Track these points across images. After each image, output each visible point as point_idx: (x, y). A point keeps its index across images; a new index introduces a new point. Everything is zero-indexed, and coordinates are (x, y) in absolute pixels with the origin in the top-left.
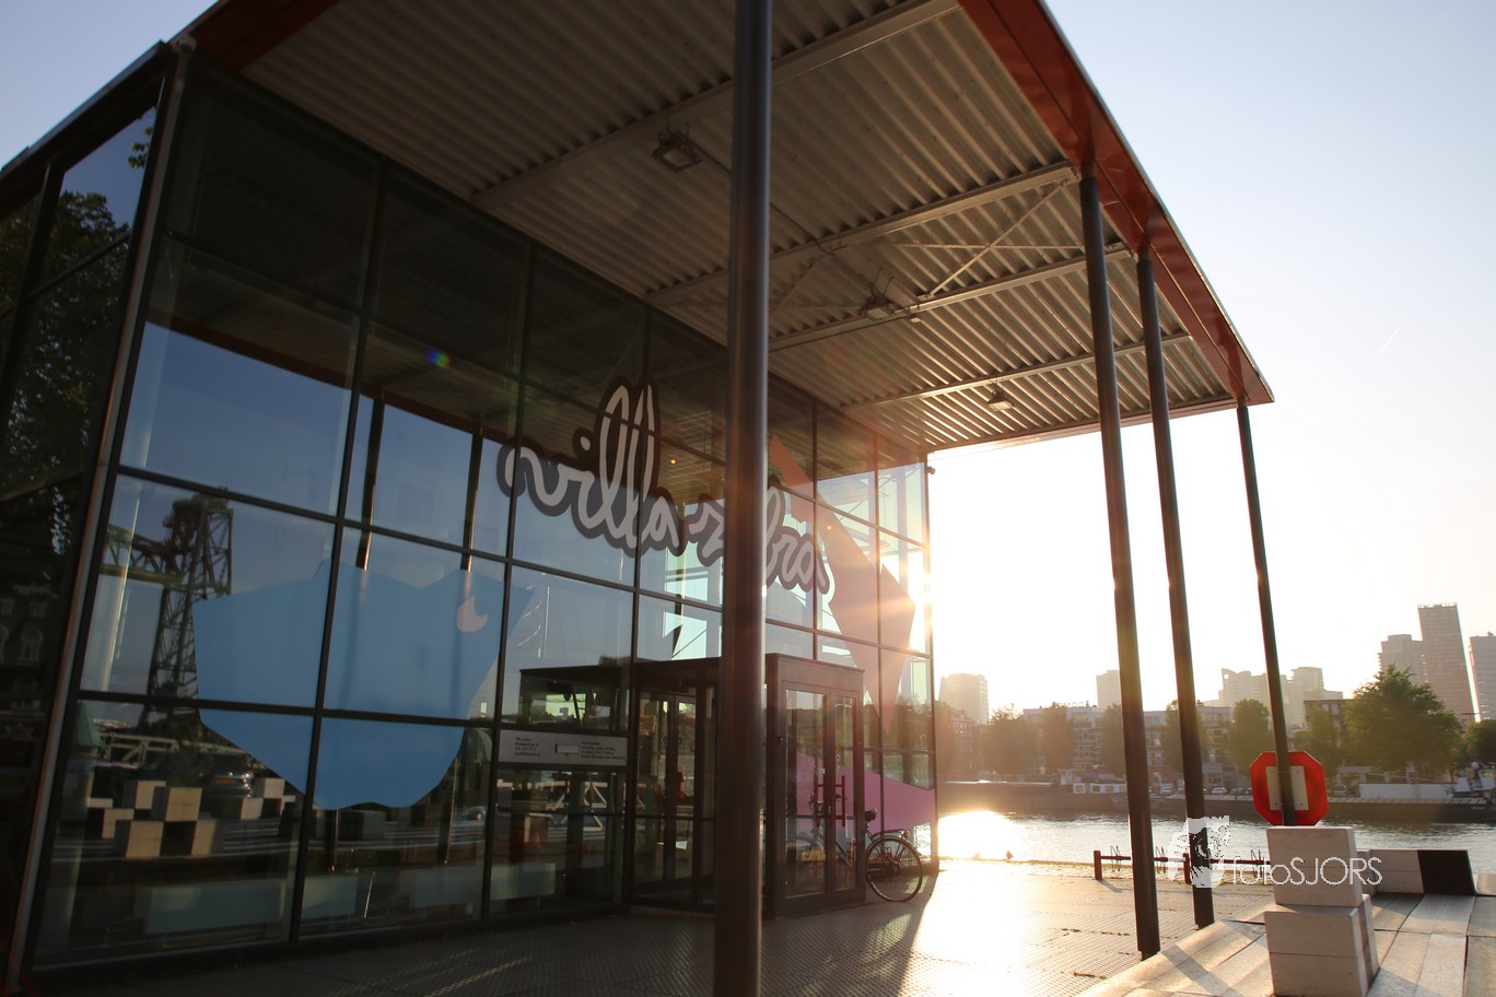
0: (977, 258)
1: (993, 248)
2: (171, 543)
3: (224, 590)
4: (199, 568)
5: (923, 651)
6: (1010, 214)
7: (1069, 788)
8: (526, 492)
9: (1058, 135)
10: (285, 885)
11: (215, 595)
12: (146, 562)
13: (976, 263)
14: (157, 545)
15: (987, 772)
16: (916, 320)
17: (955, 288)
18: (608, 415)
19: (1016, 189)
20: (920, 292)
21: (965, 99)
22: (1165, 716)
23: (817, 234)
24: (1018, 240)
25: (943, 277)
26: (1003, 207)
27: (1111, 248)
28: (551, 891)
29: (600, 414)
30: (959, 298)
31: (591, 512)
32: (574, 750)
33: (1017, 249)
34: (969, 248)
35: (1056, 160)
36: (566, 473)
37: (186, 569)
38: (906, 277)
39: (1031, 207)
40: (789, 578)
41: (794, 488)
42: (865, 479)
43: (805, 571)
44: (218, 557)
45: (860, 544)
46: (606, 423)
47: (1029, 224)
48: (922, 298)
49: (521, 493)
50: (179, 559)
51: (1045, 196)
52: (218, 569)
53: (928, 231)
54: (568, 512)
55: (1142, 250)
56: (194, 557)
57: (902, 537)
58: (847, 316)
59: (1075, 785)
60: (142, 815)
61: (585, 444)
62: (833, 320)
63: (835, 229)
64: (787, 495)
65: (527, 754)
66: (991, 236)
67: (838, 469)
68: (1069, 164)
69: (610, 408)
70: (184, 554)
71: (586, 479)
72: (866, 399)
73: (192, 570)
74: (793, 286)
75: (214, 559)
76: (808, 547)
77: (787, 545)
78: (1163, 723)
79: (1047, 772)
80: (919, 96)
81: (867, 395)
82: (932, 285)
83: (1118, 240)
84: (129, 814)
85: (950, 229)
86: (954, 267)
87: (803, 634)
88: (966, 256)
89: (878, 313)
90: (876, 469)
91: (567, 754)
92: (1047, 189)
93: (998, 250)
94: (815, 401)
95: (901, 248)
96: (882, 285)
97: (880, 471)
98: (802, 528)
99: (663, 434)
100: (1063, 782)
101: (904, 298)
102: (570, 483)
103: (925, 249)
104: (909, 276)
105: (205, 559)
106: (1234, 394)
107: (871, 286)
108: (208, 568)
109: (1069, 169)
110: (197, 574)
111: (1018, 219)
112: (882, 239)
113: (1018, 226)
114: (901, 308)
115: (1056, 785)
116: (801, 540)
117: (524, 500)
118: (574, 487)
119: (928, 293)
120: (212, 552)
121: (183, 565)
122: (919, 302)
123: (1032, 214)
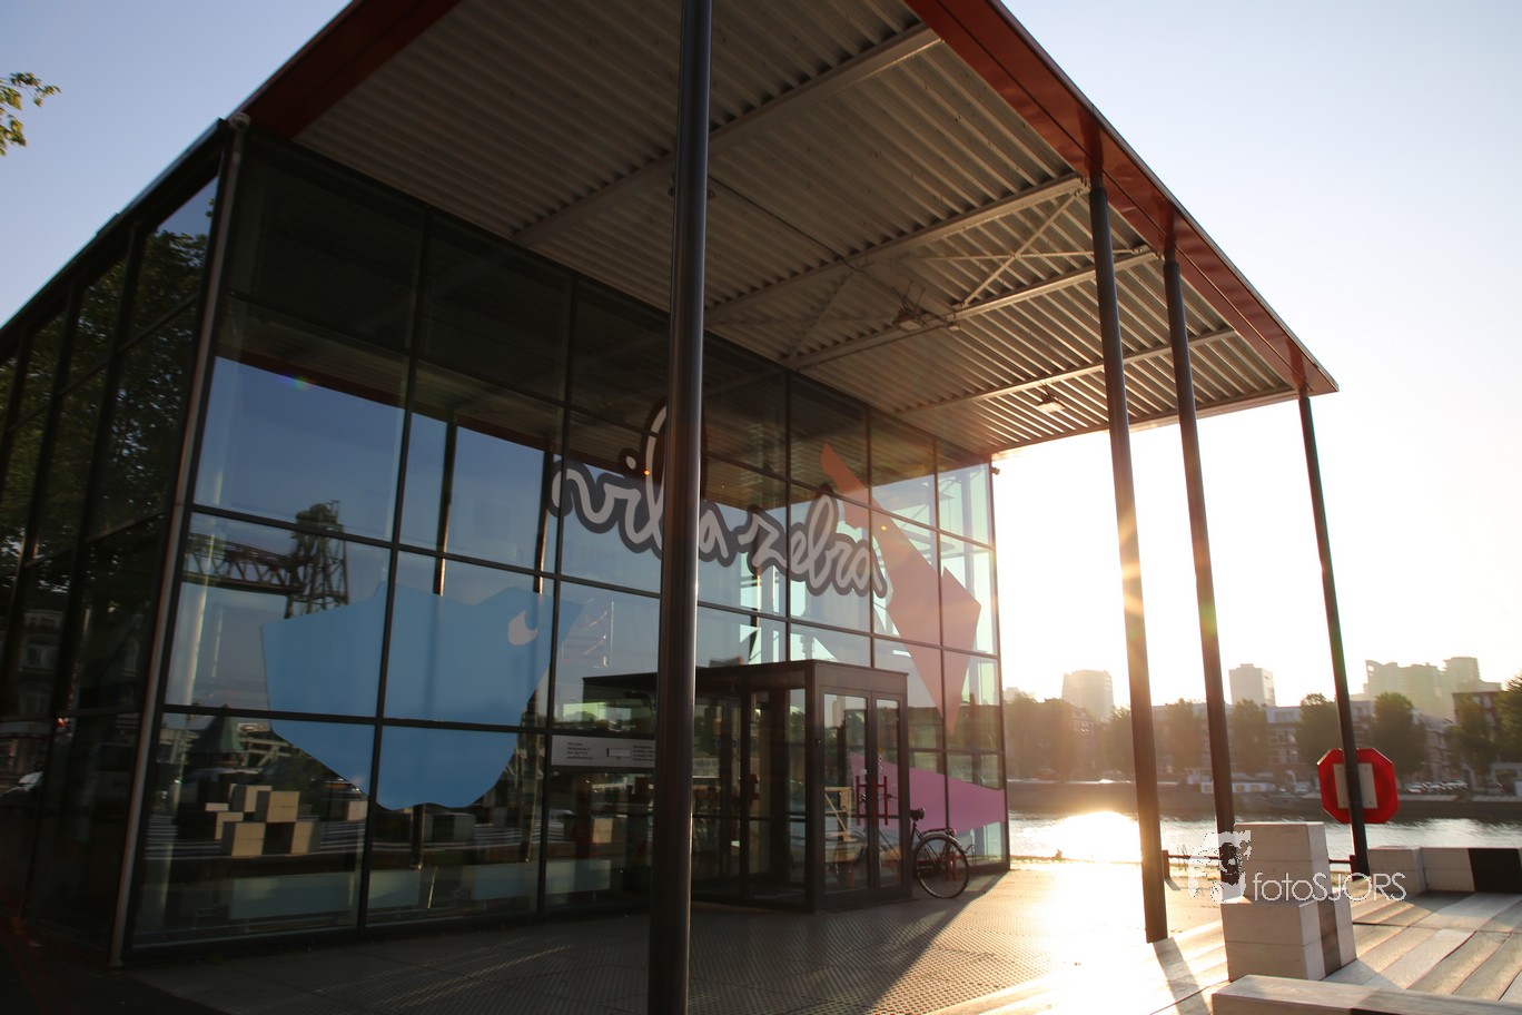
0: (1004, 267)
1: (1018, 256)
2: (295, 555)
3: (342, 599)
4: (320, 579)
5: (990, 651)
6: (1029, 224)
7: (1197, 787)
8: (573, 512)
9: (1061, 150)
10: (353, 878)
11: (335, 604)
12: (272, 576)
13: (1005, 271)
14: (282, 558)
15: (1112, 772)
16: (955, 328)
17: (988, 297)
18: (654, 434)
19: (1032, 201)
20: (955, 302)
21: (964, 122)
22: (1300, 711)
23: (843, 252)
24: (1044, 248)
25: (974, 286)
26: (1022, 218)
27: (1136, 251)
28: (606, 886)
29: (646, 432)
30: (996, 305)
31: (639, 526)
32: (625, 753)
33: (1043, 256)
34: (995, 258)
35: (1065, 173)
36: (612, 492)
37: (307, 581)
38: (938, 289)
39: (1049, 217)
40: (843, 583)
41: (846, 495)
42: (926, 482)
43: (860, 576)
44: (335, 566)
45: (920, 546)
46: (652, 442)
47: (1050, 232)
48: (957, 307)
49: (568, 512)
50: (301, 571)
51: (1061, 204)
52: (335, 578)
53: (952, 244)
54: (616, 528)
55: (1169, 250)
56: (315, 568)
57: (967, 540)
58: (887, 327)
59: (1203, 784)
60: (249, 818)
61: (631, 463)
62: (873, 331)
63: (860, 247)
64: (839, 502)
65: (580, 758)
66: (1016, 246)
67: (892, 474)
68: (1078, 176)
69: (656, 428)
70: (306, 566)
71: (632, 496)
72: (920, 405)
73: (313, 582)
74: (829, 302)
75: (333, 568)
76: (863, 552)
77: (842, 551)
78: (1298, 719)
79: (1174, 771)
80: (921, 122)
81: (919, 400)
82: (966, 295)
83: (1144, 243)
84: (239, 816)
85: (972, 241)
86: (985, 276)
87: (861, 638)
88: (994, 266)
89: (909, 325)
90: (935, 472)
91: (618, 757)
92: (1062, 199)
93: (1024, 259)
94: (867, 407)
95: (929, 261)
96: (914, 296)
97: (940, 475)
98: (857, 534)
99: (709, 450)
100: (1190, 781)
101: (940, 308)
102: (616, 500)
103: (952, 261)
104: (940, 287)
105: (325, 569)
106: (1294, 385)
107: (904, 299)
108: (327, 578)
109: (1079, 180)
110: (317, 585)
111: (1038, 228)
112: (907, 254)
113: (1039, 234)
114: (938, 317)
115: (1184, 784)
116: (856, 546)
117: (571, 519)
118: (620, 505)
119: (963, 302)
120: (330, 561)
121: (305, 577)
122: (955, 311)
123: (1051, 223)
